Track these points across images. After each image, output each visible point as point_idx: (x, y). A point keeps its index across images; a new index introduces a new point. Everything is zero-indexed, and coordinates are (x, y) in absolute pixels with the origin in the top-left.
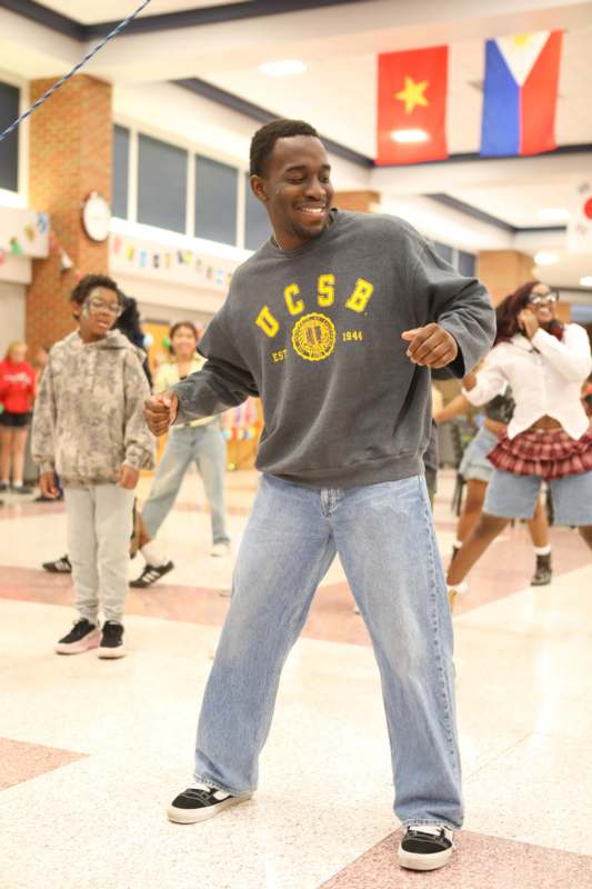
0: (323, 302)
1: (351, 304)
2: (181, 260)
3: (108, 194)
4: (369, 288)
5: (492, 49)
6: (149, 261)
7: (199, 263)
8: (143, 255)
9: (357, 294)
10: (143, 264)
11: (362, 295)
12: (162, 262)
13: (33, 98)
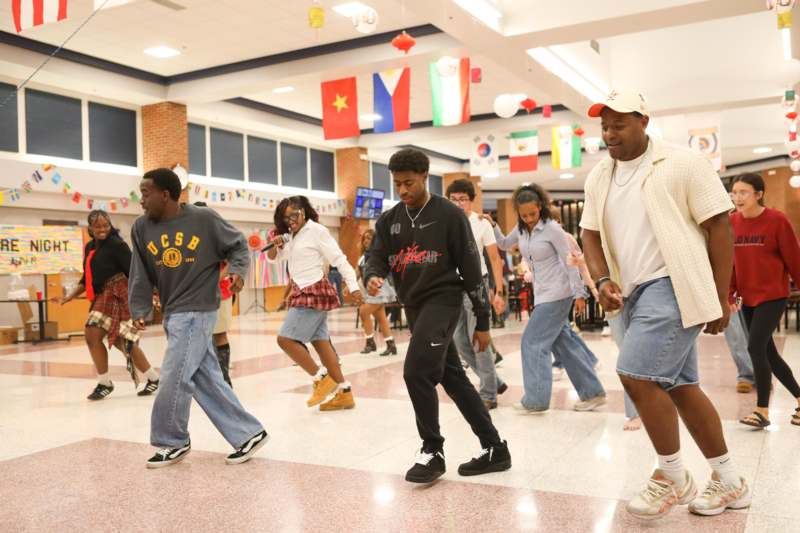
0: (177, 244)
1: (190, 246)
2: (239, 195)
3: (187, 164)
4: (198, 240)
5: (377, 79)
6: (219, 197)
7: (250, 195)
8: (214, 194)
9: (192, 242)
10: (214, 199)
11: (194, 242)
12: (227, 197)
13: (144, 116)
